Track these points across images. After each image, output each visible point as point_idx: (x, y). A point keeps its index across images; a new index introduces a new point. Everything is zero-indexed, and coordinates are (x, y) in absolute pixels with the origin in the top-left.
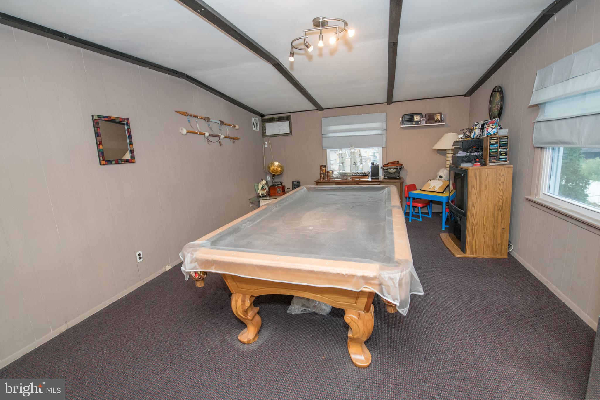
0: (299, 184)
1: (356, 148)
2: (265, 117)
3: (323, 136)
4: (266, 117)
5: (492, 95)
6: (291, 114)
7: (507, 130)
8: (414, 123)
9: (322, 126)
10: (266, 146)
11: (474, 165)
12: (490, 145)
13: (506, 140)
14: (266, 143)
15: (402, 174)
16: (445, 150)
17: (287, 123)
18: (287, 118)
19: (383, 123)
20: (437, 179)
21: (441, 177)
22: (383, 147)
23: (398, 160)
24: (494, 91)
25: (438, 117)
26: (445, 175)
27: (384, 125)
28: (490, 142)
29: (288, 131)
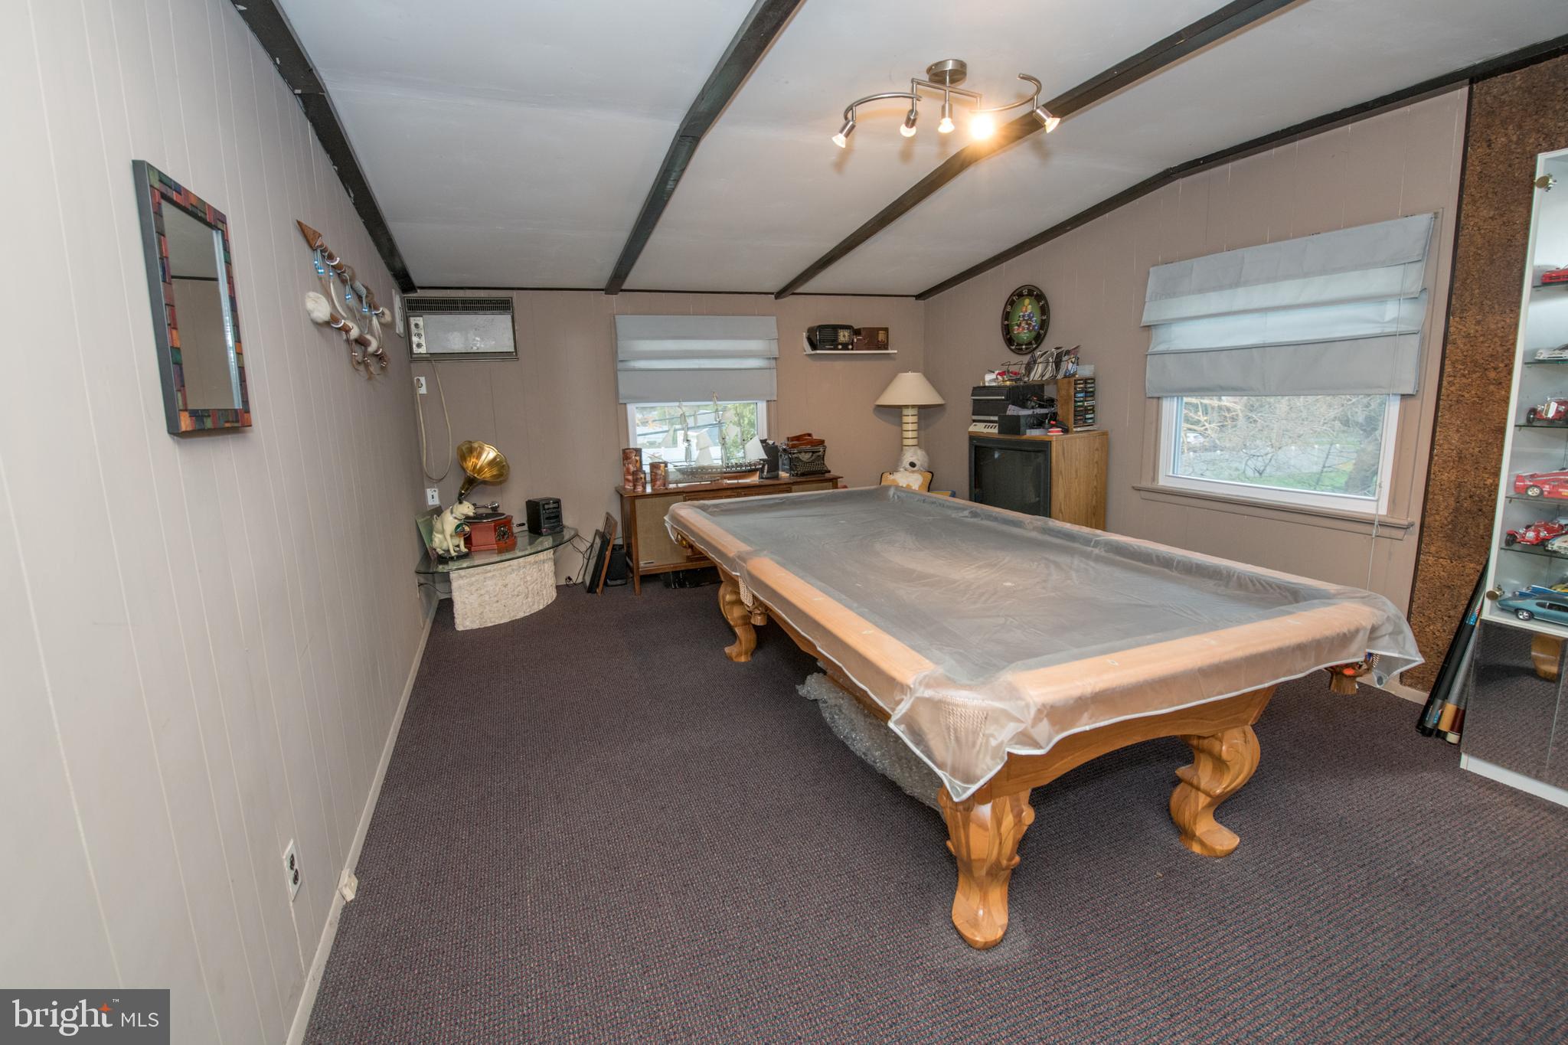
0: (558, 508)
1: (720, 401)
2: (415, 295)
3: (620, 366)
4: (420, 294)
5: (1011, 302)
6: (514, 294)
7: (1092, 367)
8: (840, 347)
9: (619, 338)
10: (423, 390)
11: (1050, 432)
12: (1075, 394)
13: (1093, 385)
14: (423, 380)
15: (829, 463)
16: (900, 407)
17: (503, 321)
18: (503, 306)
19: (772, 341)
20: (902, 469)
21: (913, 465)
22: (768, 401)
23: (810, 432)
24: (1018, 295)
25: (881, 336)
26: (919, 460)
27: (774, 348)
28: (1075, 389)
29: (507, 346)
